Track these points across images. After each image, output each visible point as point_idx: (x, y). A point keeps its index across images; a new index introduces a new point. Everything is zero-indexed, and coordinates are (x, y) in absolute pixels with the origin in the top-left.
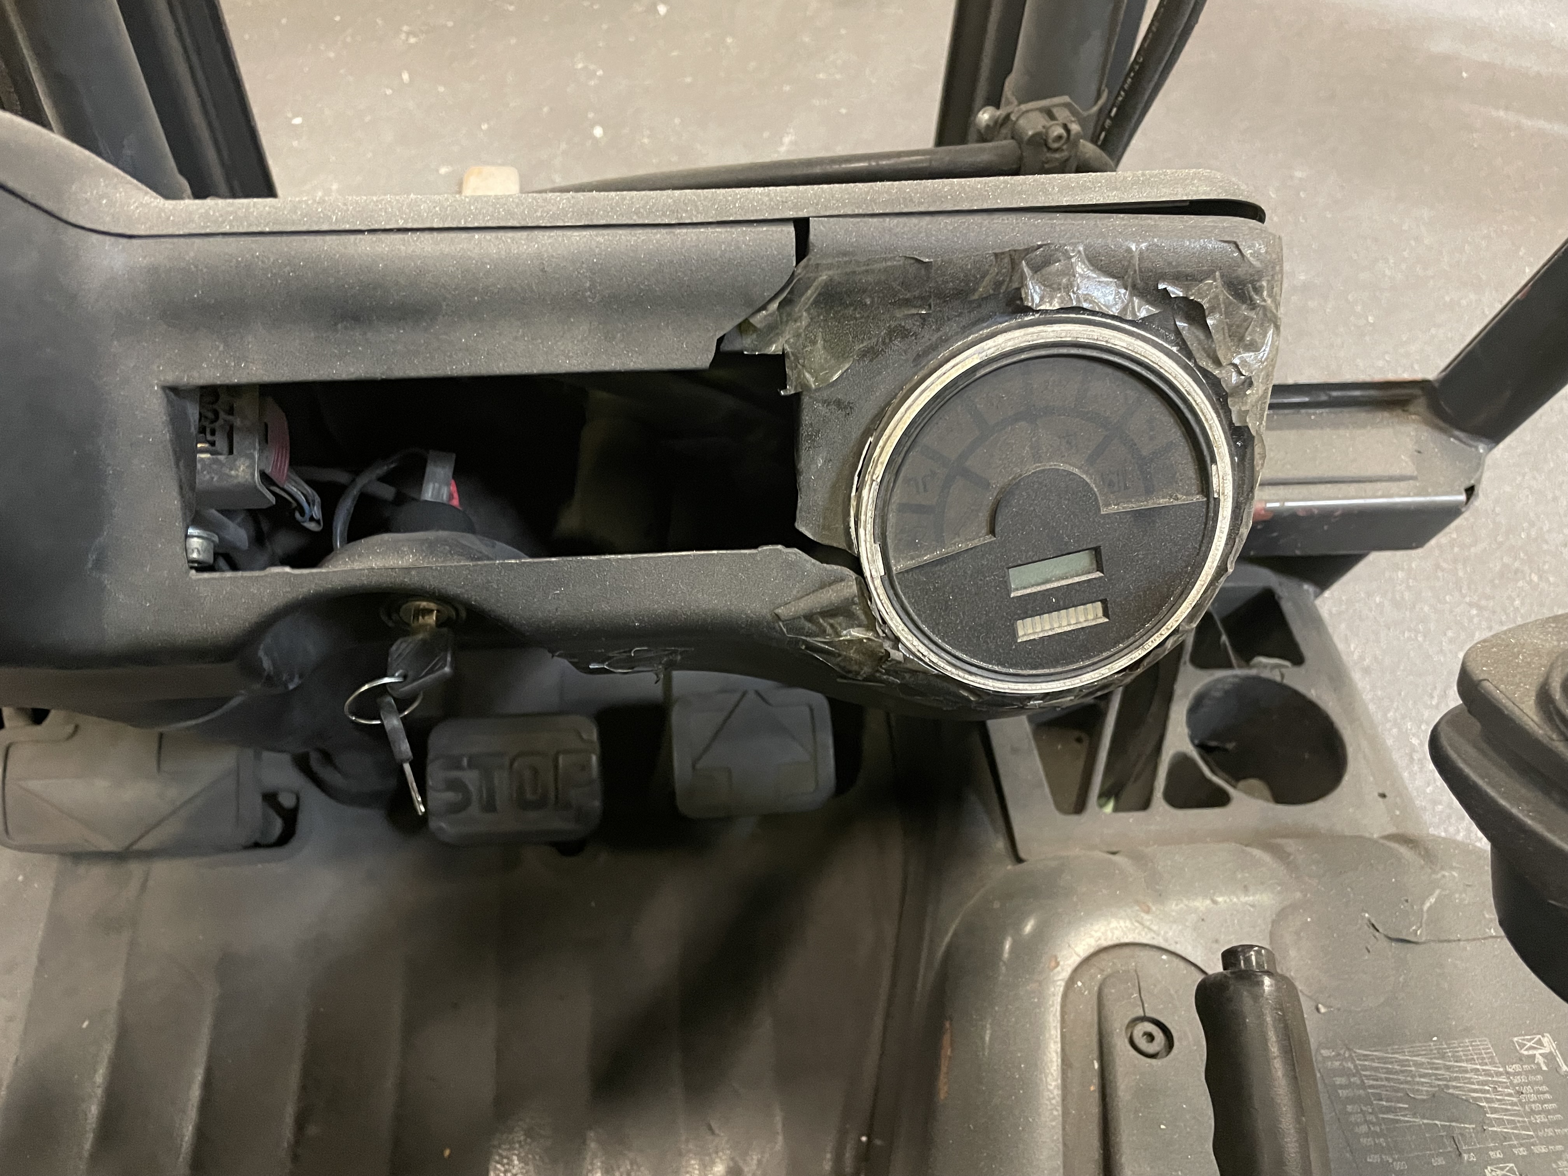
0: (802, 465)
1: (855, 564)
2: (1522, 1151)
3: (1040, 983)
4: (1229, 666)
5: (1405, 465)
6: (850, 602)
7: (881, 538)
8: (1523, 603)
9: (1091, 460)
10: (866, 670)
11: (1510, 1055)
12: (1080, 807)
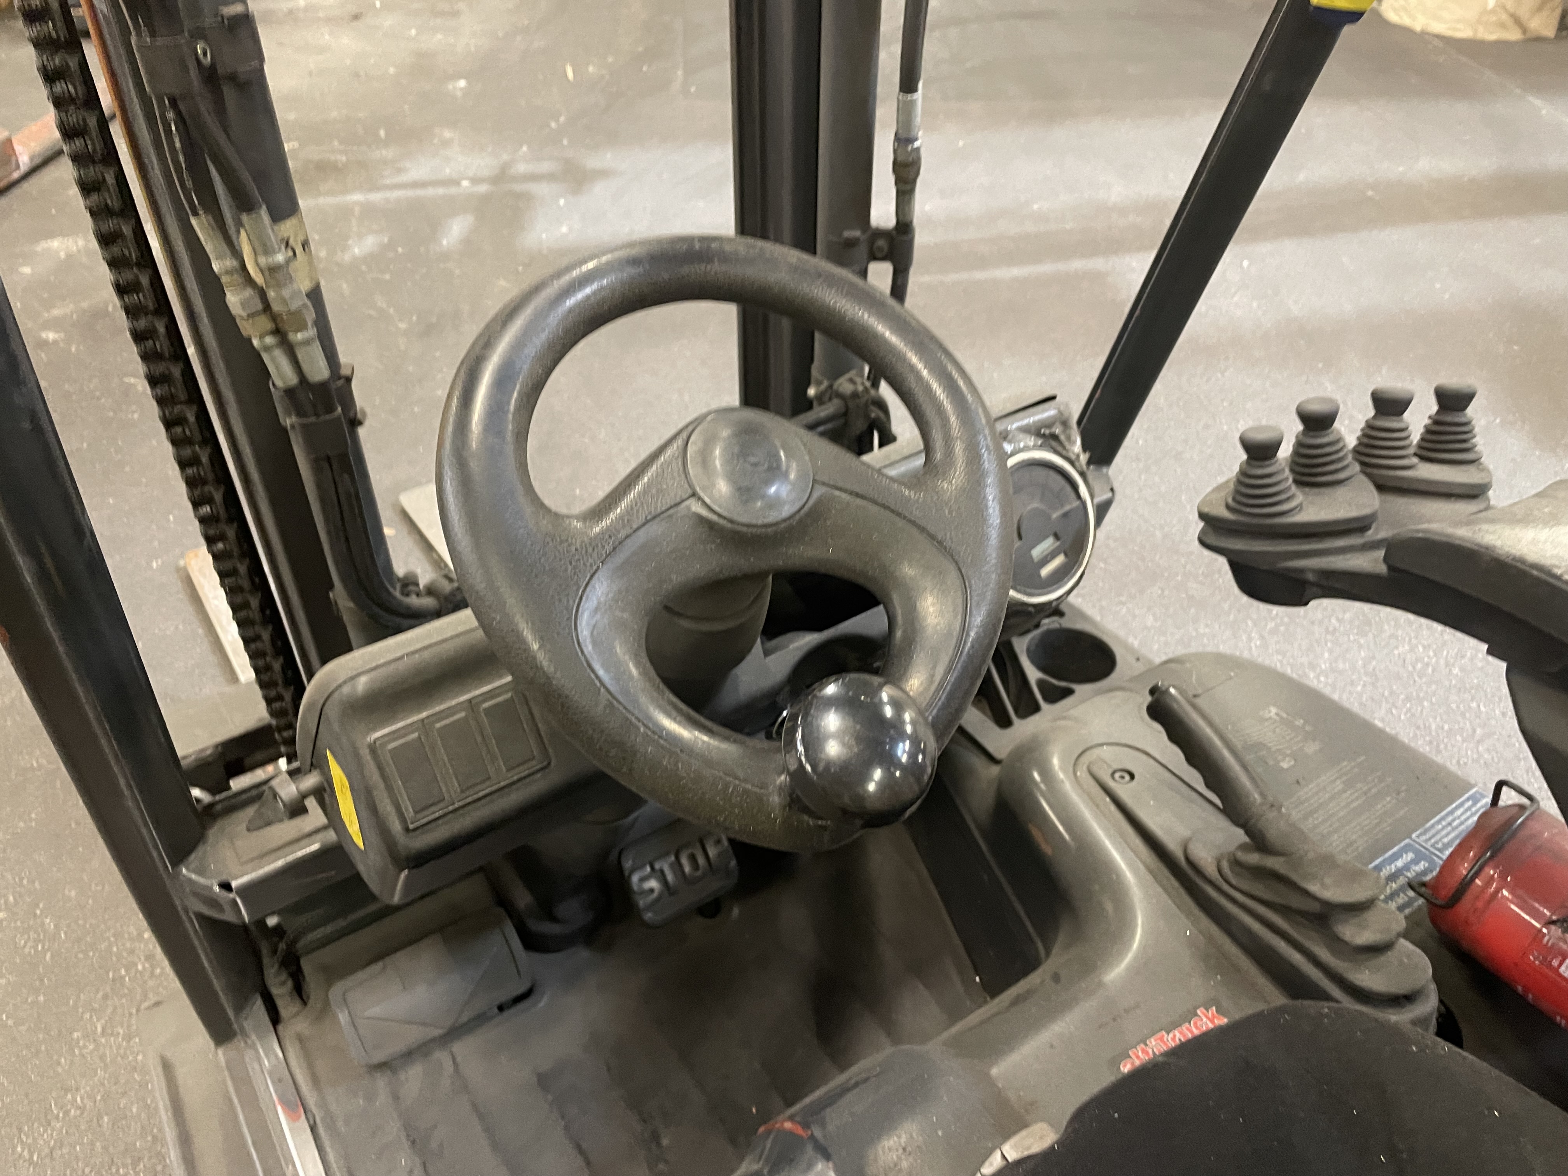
2: (1288, 752)
9: (1042, 500)
12: (1008, 724)
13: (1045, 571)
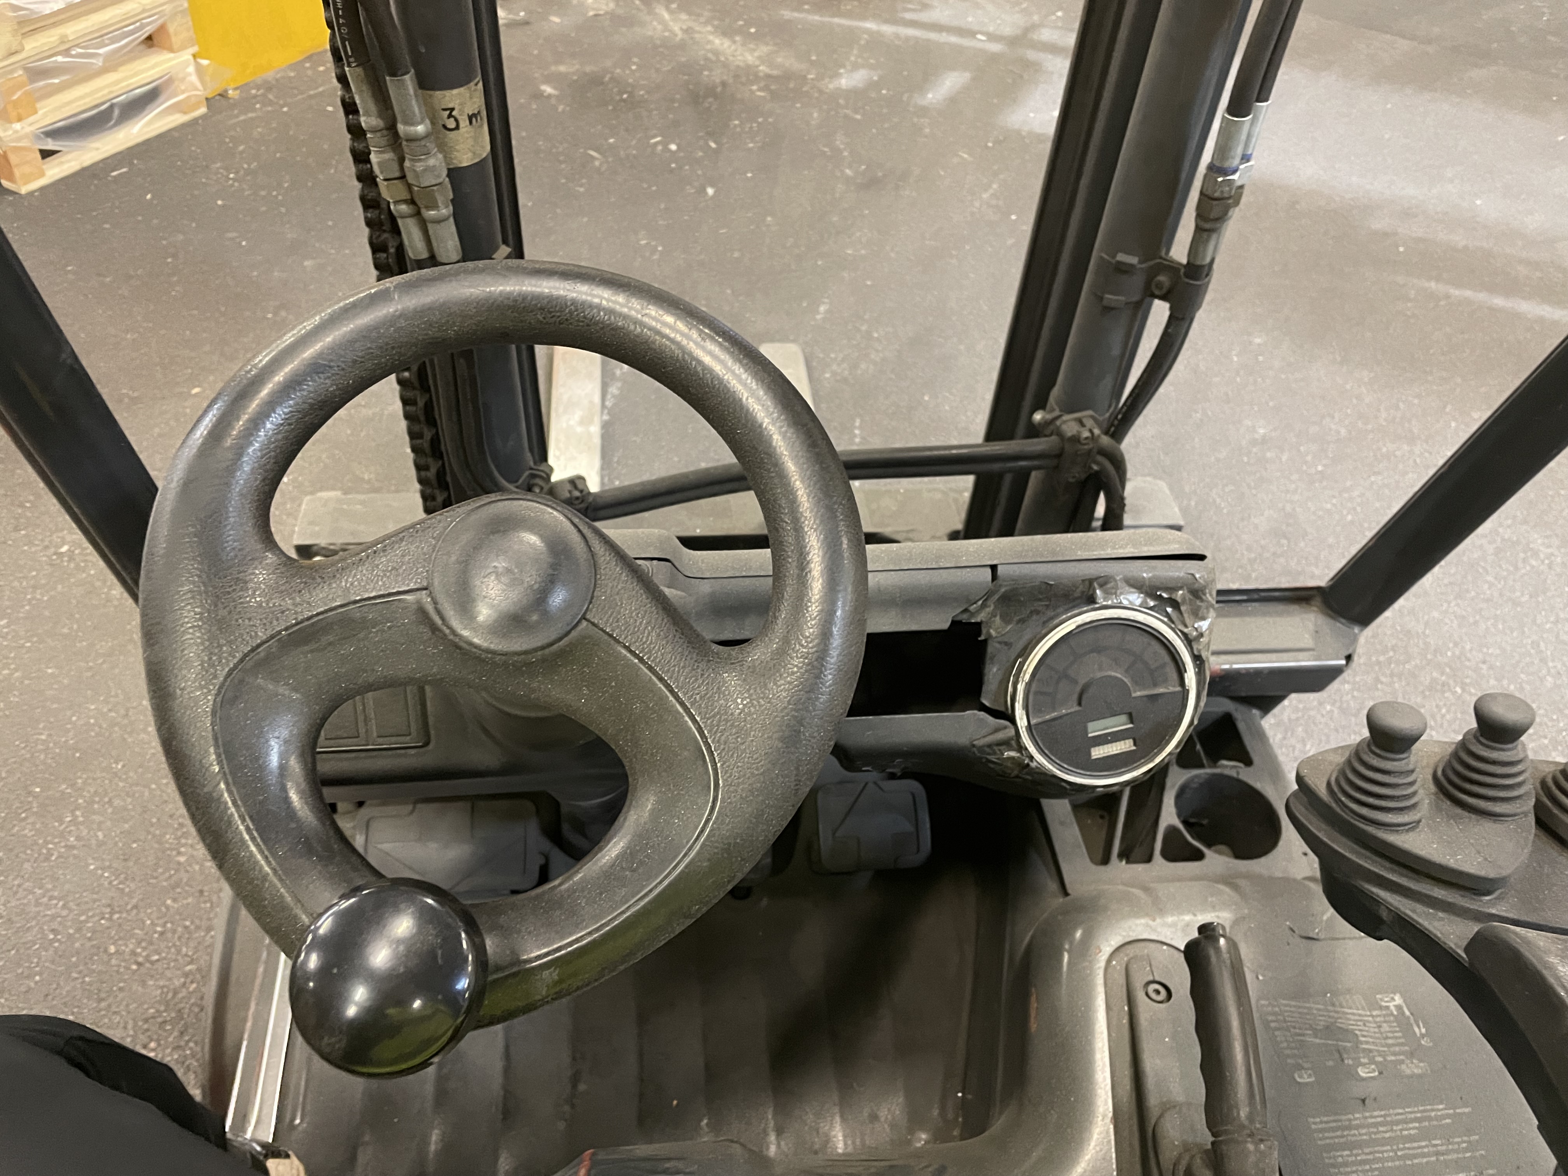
0: (986, 671)
1: (1012, 720)
2: (1380, 1059)
3: (1090, 962)
4: (1201, 766)
5: (1307, 641)
6: (1011, 739)
7: (1026, 707)
8: (1448, 711)
9: (1127, 671)
10: (1016, 772)
11: (1374, 1005)
12: (1105, 860)
13: (1098, 752)
